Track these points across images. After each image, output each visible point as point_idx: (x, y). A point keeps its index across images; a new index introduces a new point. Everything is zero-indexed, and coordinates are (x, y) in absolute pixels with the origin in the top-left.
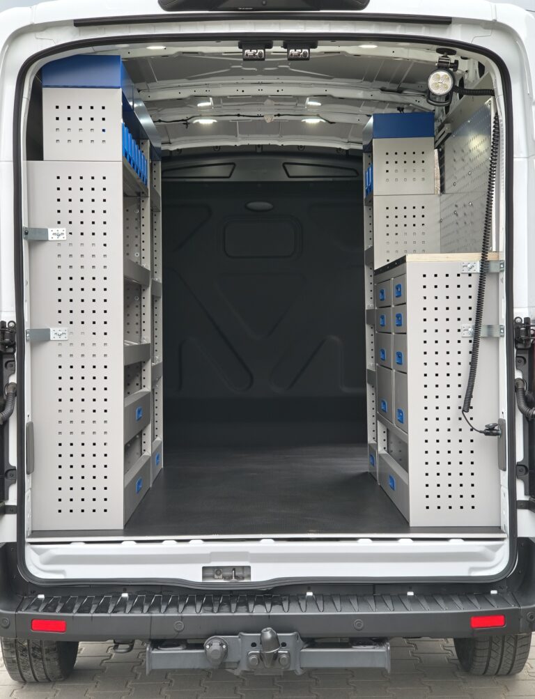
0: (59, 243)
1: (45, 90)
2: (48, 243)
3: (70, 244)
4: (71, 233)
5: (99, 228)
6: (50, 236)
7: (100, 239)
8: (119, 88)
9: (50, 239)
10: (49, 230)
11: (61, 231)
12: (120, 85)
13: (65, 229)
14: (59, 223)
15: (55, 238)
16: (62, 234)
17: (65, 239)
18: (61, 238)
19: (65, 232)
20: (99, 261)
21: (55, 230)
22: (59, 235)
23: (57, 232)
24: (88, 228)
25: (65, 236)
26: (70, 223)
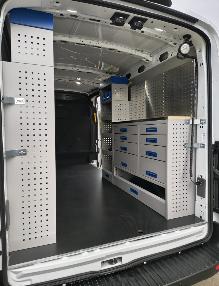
0: (21, 106)
1: (11, 24)
2: (14, 106)
3: (27, 106)
4: (27, 101)
5: (42, 99)
8: (52, 30)
9: (15, 103)
10: (15, 99)
11: (21, 99)
13: (24, 99)
14: (20, 95)
15: (19, 103)
16: (23, 101)
17: (24, 104)
18: (22, 103)
19: (24, 100)
20: (43, 116)
21: (18, 99)
22: (20, 101)
23: (19, 100)
24: (36, 99)
25: (24, 102)
26: (27, 95)
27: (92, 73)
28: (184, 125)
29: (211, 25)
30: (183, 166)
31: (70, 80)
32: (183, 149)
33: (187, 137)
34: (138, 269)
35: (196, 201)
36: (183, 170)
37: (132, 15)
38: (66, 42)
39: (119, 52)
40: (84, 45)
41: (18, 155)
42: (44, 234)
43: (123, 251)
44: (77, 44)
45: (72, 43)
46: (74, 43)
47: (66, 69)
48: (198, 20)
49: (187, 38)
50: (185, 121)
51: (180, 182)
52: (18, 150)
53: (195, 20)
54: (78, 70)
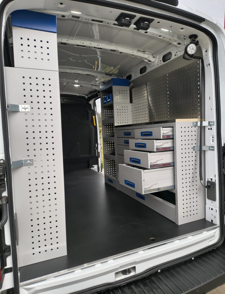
0: (26, 113)
2: (19, 114)
3: (33, 114)
4: (32, 108)
5: (48, 106)
6: (21, 109)
7: (48, 111)
8: (55, 33)
9: (20, 111)
10: (20, 106)
11: (26, 106)
12: (56, 31)
13: (29, 106)
14: (25, 102)
15: (23, 110)
16: (28, 108)
17: (29, 111)
18: (27, 110)
19: (29, 107)
20: (49, 123)
21: (23, 106)
22: (25, 109)
23: (24, 107)
25: (29, 109)
26: (32, 102)
27: (91, 75)
28: (192, 127)
29: (217, 24)
30: (193, 169)
31: (68, 83)
32: (192, 152)
33: (195, 140)
34: (153, 278)
35: (206, 205)
36: (193, 173)
37: (138, 16)
38: (65, 44)
39: (121, 53)
40: (84, 46)
41: (25, 166)
42: (55, 246)
43: (137, 261)
44: (77, 45)
45: (72, 45)
46: (74, 45)
47: (64, 71)
48: (205, 19)
49: (193, 38)
50: (193, 123)
51: (190, 186)
52: (24, 160)
53: (202, 20)
54: (77, 73)
